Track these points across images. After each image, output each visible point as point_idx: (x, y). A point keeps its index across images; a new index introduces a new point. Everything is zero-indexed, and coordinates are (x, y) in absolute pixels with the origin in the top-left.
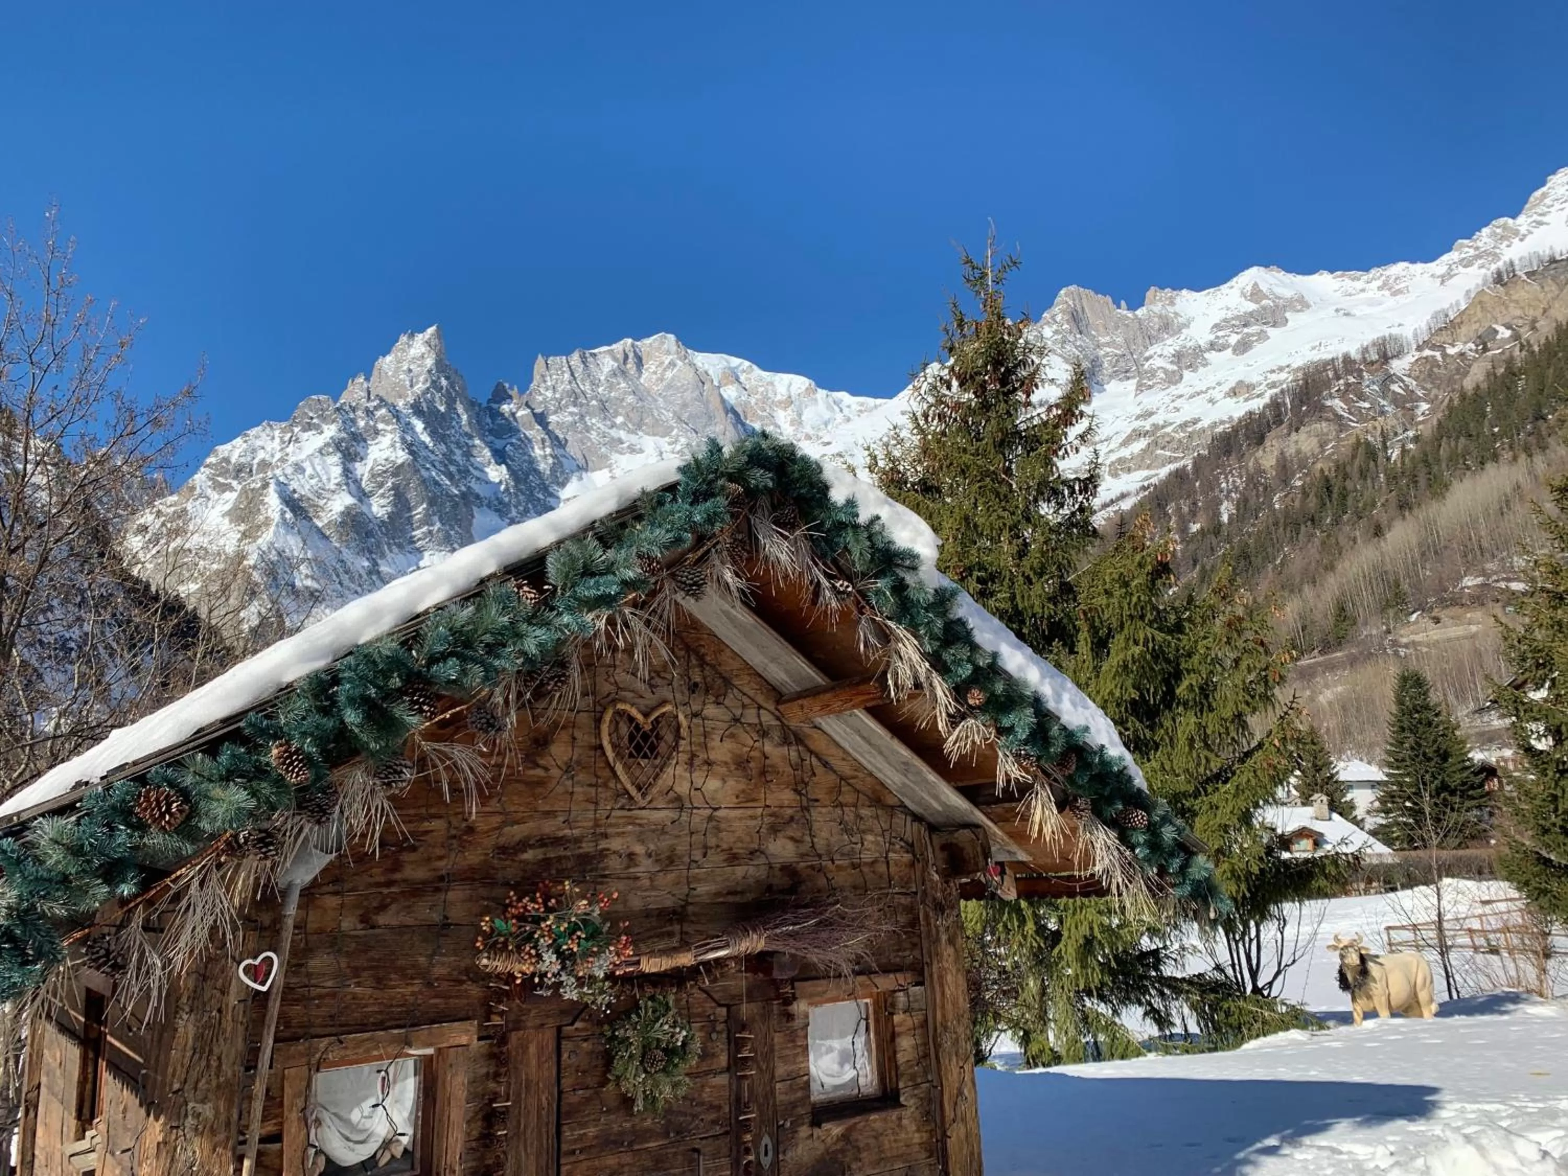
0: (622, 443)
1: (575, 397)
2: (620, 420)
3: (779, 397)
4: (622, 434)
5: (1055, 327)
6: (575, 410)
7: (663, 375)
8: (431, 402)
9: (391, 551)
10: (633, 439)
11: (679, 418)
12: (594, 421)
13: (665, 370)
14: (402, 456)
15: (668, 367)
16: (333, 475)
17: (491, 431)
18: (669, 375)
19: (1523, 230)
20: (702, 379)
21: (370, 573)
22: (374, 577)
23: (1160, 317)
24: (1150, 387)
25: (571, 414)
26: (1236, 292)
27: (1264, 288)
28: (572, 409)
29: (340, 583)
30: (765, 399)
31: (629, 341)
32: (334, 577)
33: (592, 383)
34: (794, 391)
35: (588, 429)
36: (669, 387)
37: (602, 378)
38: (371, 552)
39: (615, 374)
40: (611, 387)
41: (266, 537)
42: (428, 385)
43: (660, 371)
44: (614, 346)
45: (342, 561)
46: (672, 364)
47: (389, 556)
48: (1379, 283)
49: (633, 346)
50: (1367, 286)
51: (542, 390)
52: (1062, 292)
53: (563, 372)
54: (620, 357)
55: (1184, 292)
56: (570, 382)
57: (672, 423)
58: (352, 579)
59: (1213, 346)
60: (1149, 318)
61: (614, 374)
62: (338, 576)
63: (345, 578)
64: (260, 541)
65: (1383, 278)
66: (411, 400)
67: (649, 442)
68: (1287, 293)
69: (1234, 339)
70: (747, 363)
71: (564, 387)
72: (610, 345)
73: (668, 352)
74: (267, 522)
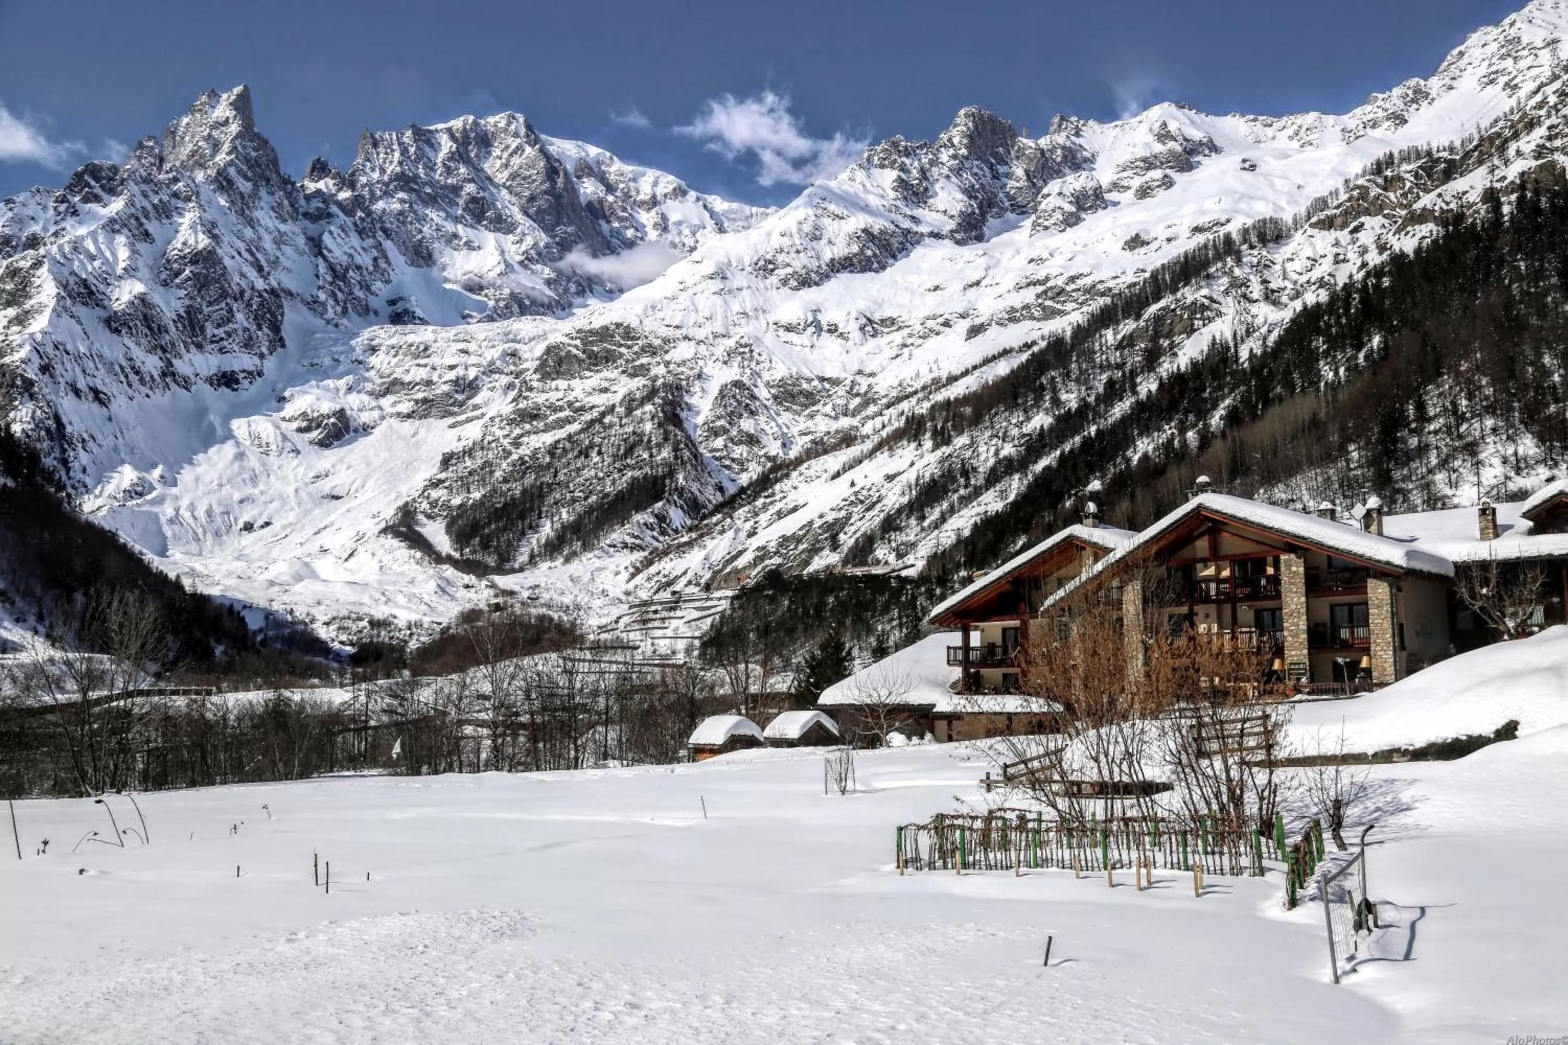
0: (458, 238)
1: (404, 181)
2: (456, 211)
3: (641, 197)
4: (460, 229)
5: (951, 151)
6: (405, 196)
7: (508, 161)
9: (188, 351)
10: (471, 234)
11: (526, 213)
13: (511, 155)
14: (202, 241)
15: (514, 152)
16: (120, 257)
17: (305, 215)
18: (516, 161)
19: (1434, 93)
20: (553, 169)
21: (164, 374)
22: (168, 380)
23: (1064, 148)
24: (1046, 228)
25: (401, 200)
26: (1144, 128)
27: (1173, 127)
28: (401, 195)
29: (130, 386)
30: (627, 195)
31: (470, 118)
32: (122, 378)
33: (426, 167)
34: (660, 191)
35: (419, 220)
36: (515, 175)
37: (439, 161)
38: (164, 350)
40: (448, 171)
41: (39, 323)
42: (233, 155)
43: (505, 155)
44: (451, 123)
45: (131, 359)
46: (519, 150)
47: (186, 357)
48: (1290, 131)
49: (475, 123)
50: (1278, 134)
51: (368, 170)
52: (962, 112)
53: (393, 150)
54: (459, 136)
55: (1091, 122)
56: (401, 164)
57: (518, 218)
58: (142, 381)
59: (1116, 186)
60: (1053, 150)
61: (452, 157)
62: (126, 377)
63: (133, 378)
64: (31, 329)
65: (1295, 127)
66: (212, 172)
67: (489, 239)
68: (1197, 135)
69: (1136, 182)
70: (606, 154)
71: (392, 168)
72: (446, 121)
73: (516, 135)
74: (39, 310)
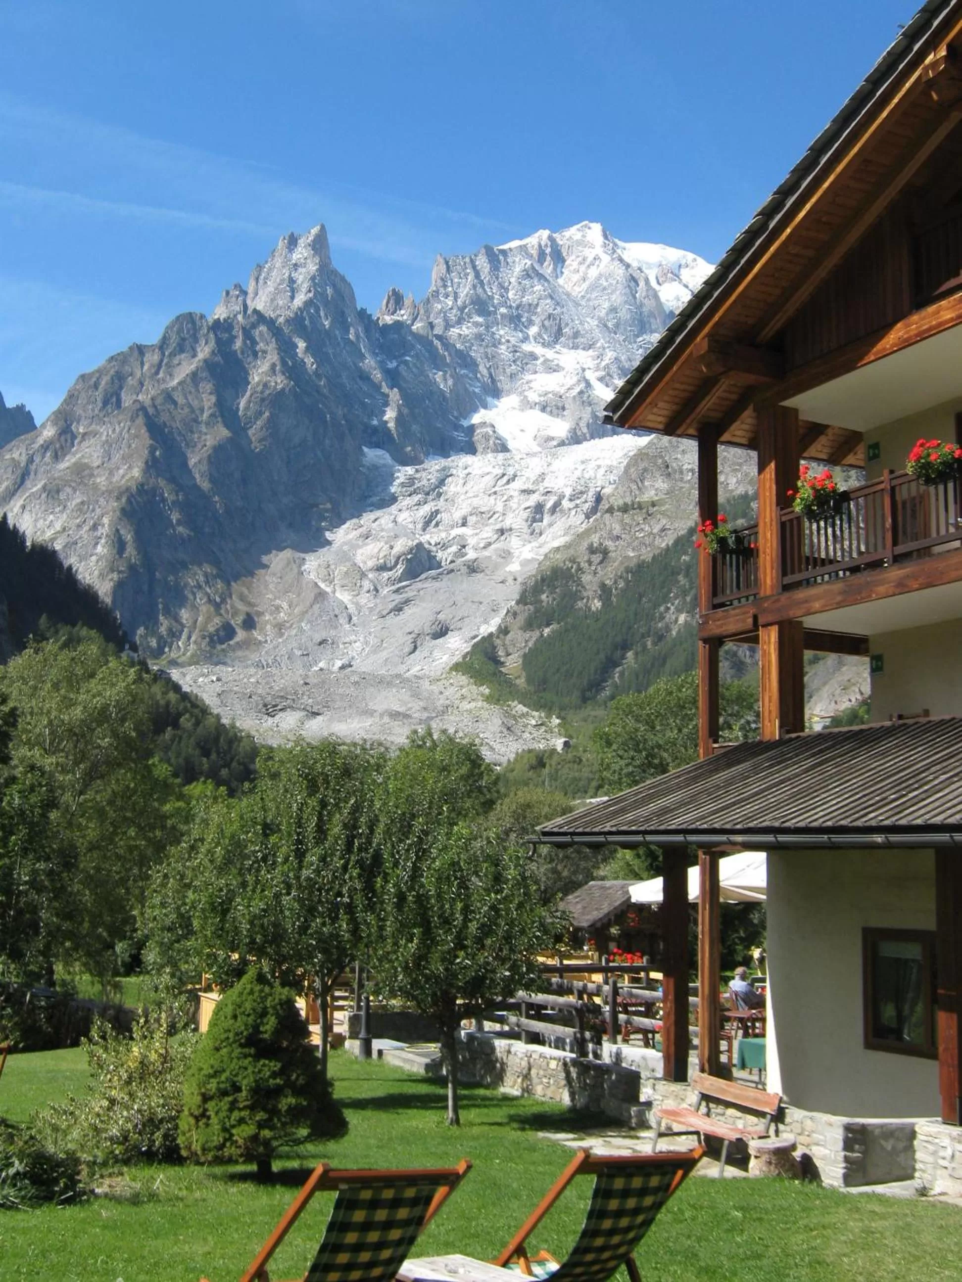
0: (536, 359)
1: (481, 306)
2: (533, 330)
4: (539, 350)
6: (480, 320)
7: (585, 274)
8: (315, 319)
10: (549, 354)
11: (605, 326)
12: (502, 332)
13: (588, 267)
14: (280, 381)
15: (592, 264)
16: (207, 405)
18: (594, 272)
20: (634, 278)
25: (476, 324)
28: (477, 319)
31: (545, 234)
33: (501, 286)
35: (496, 344)
36: (593, 287)
37: (513, 280)
39: (528, 276)
40: (523, 291)
42: (311, 295)
43: (582, 267)
44: (527, 240)
46: (598, 260)
49: (550, 238)
51: (441, 297)
53: (466, 274)
54: (534, 252)
56: (474, 287)
57: (597, 333)
66: (291, 313)
67: (568, 357)
70: (690, 256)
71: (466, 292)
72: (521, 239)
73: (593, 245)
